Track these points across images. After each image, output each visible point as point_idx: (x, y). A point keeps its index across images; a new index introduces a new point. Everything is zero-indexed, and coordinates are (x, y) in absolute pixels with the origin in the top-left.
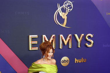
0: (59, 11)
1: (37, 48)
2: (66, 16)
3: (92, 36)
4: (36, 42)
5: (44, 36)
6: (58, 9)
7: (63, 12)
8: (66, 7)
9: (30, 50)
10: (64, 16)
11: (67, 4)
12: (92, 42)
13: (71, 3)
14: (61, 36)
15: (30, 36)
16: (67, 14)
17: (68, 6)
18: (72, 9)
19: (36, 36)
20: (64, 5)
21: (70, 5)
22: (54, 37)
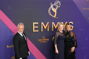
0: (52, 7)
1: (38, 31)
2: (56, 10)
3: (72, 23)
4: (37, 27)
5: (42, 23)
6: (51, 6)
7: (54, 8)
8: (56, 5)
9: (34, 31)
10: (55, 10)
11: (57, 3)
12: (73, 27)
13: (59, 2)
14: (53, 23)
15: (34, 23)
16: (56, 9)
17: (58, 4)
18: (60, 6)
19: (37, 23)
20: (55, 4)
21: (59, 4)
22: (48, 24)
